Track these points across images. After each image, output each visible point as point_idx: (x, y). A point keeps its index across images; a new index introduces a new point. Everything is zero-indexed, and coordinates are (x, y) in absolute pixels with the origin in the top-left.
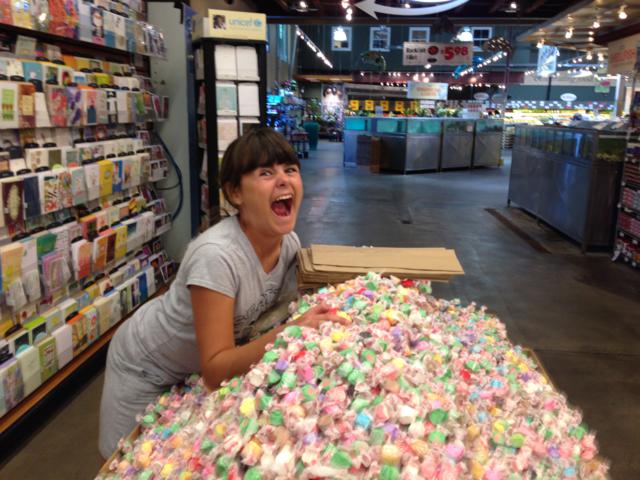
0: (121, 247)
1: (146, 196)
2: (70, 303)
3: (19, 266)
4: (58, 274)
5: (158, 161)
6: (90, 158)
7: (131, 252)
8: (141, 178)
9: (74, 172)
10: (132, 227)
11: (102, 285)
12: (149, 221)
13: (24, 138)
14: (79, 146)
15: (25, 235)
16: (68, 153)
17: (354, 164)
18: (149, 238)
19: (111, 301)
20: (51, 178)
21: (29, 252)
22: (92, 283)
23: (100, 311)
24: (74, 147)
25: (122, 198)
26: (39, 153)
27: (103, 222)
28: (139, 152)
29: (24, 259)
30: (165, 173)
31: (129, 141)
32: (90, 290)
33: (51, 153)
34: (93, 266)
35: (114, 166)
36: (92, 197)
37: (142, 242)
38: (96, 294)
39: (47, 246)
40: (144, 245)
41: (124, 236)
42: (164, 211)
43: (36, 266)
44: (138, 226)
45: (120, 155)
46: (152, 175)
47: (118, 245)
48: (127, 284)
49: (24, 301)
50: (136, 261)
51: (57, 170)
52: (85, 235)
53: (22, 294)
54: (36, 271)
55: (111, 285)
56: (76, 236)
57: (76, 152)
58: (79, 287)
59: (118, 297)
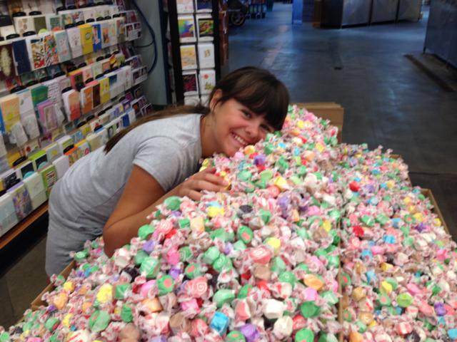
0: (105, 95)
1: (125, 53)
2: (66, 138)
3: (18, 112)
4: (52, 117)
5: (133, 24)
6: (72, 22)
7: (115, 98)
8: (118, 38)
9: (57, 35)
10: (113, 79)
11: (93, 124)
12: (127, 74)
13: (12, 8)
14: (61, 13)
15: (22, 88)
16: (52, 20)
17: (300, 21)
18: (129, 87)
19: (100, 137)
20: (38, 40)
21: (25, 101)
22: (84, 123)
23: (91, 144)
24: (57, 14)
25: (104, 55)
26: (25, 20)
27: (88, 75)
28: (114, 16)
29: (21, 107)
30: (139, 34)
31: (106, 7)
32: (83, 128)
33: (35, 19)
34: (82, 111)
35: (93, 29)
36: (76, 55)
37: (123, 90)
38: (88, 132)
39: (41, 96)
40: (126, 92)
41: (106, 86)
42: (141, 64)
43: (33, 112)
44: (118, 78)
45: (98, 20)
46: (128, 36)
47: (102, 93)
48: (113, 122)
49: (26, 139)
50: (120, 105)
51: (43, 34)
52: (74, 86)
53: (24, 133)
54: (34, 116)
55: (100, 124)
56: (66, 87)
57: (58, 18)
58: (74, 126)
59: (106, 133)
